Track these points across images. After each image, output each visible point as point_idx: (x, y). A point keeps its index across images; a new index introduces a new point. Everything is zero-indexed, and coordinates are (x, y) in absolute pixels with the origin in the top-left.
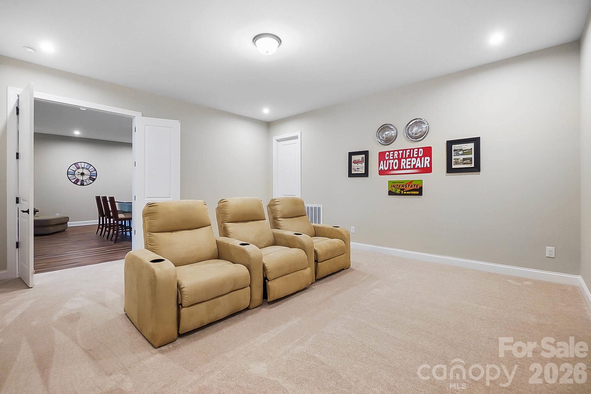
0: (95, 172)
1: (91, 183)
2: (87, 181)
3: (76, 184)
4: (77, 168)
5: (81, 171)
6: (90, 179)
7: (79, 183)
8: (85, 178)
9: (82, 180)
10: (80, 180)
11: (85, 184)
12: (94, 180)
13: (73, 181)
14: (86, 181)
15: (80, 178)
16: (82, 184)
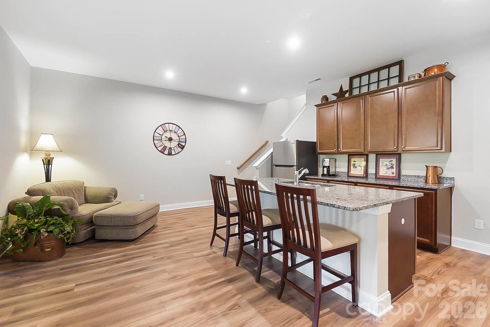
0: (184, 137)
1: (179, 152)
2: (176, 148)
3: (163, 153)
4: (165, 131)
5: (168, 135)
6: (179, 146)
7: (166, 152)
8: (174, 144)
9: (169, 148)
10: (167, 148)
11: (172, 154)
12: (183, 147)
13: (160, 149)
14: (174, 149)
15: (168, 144)
16: (170, 154)
